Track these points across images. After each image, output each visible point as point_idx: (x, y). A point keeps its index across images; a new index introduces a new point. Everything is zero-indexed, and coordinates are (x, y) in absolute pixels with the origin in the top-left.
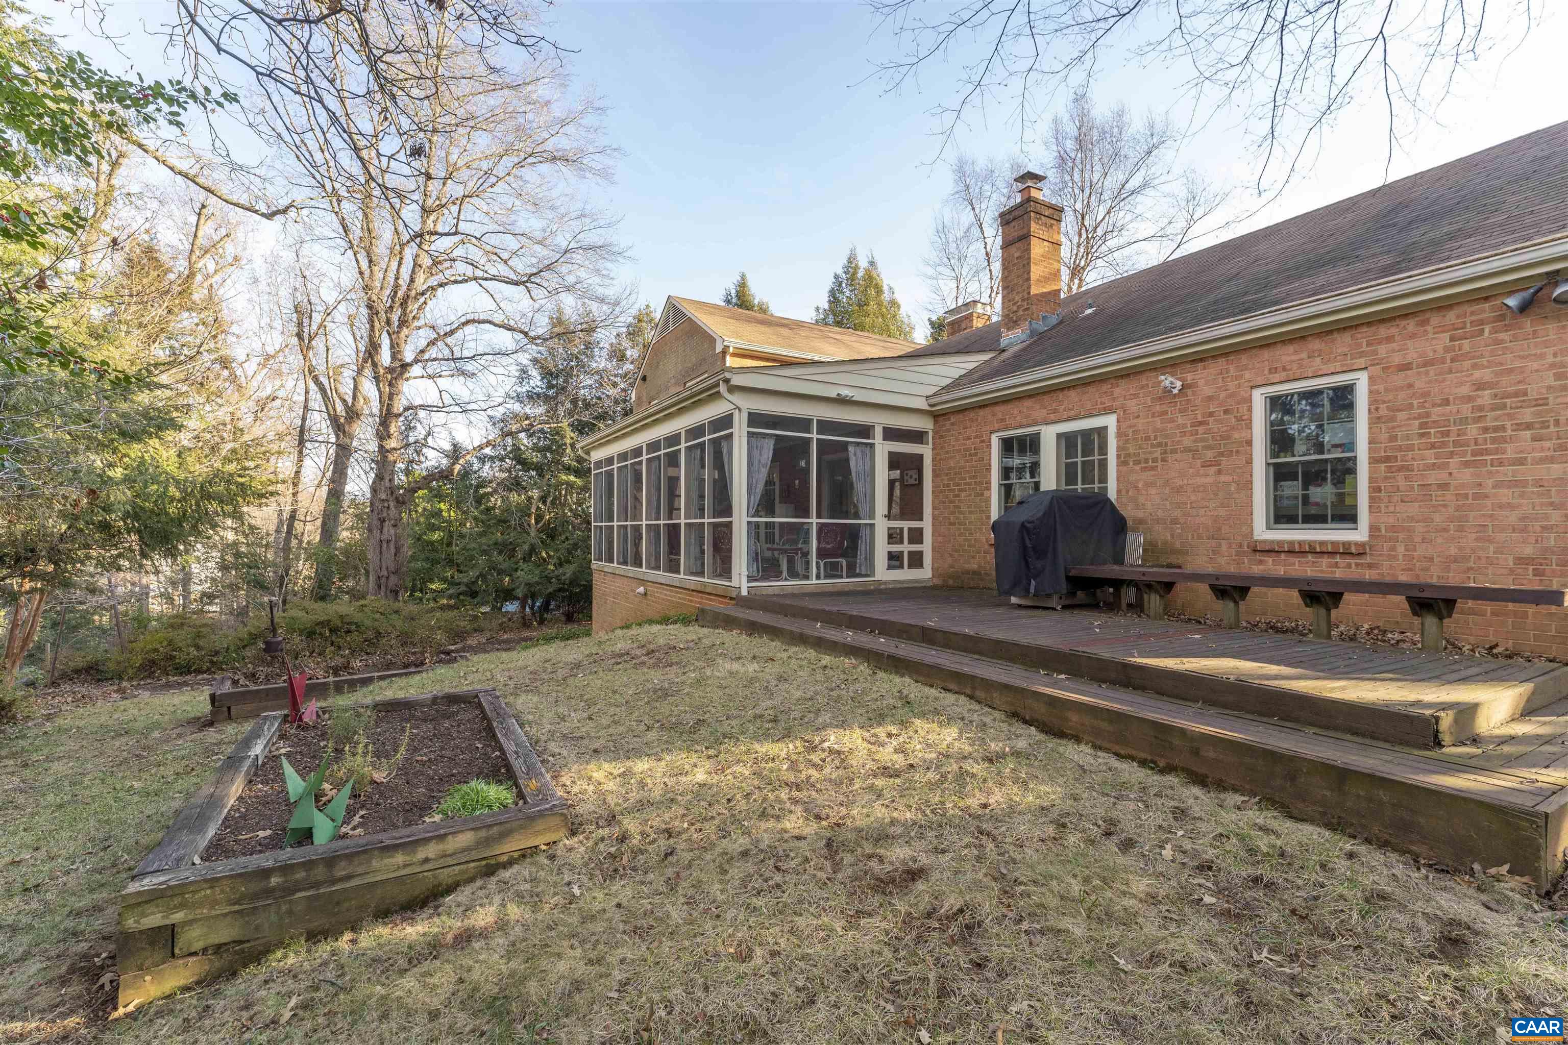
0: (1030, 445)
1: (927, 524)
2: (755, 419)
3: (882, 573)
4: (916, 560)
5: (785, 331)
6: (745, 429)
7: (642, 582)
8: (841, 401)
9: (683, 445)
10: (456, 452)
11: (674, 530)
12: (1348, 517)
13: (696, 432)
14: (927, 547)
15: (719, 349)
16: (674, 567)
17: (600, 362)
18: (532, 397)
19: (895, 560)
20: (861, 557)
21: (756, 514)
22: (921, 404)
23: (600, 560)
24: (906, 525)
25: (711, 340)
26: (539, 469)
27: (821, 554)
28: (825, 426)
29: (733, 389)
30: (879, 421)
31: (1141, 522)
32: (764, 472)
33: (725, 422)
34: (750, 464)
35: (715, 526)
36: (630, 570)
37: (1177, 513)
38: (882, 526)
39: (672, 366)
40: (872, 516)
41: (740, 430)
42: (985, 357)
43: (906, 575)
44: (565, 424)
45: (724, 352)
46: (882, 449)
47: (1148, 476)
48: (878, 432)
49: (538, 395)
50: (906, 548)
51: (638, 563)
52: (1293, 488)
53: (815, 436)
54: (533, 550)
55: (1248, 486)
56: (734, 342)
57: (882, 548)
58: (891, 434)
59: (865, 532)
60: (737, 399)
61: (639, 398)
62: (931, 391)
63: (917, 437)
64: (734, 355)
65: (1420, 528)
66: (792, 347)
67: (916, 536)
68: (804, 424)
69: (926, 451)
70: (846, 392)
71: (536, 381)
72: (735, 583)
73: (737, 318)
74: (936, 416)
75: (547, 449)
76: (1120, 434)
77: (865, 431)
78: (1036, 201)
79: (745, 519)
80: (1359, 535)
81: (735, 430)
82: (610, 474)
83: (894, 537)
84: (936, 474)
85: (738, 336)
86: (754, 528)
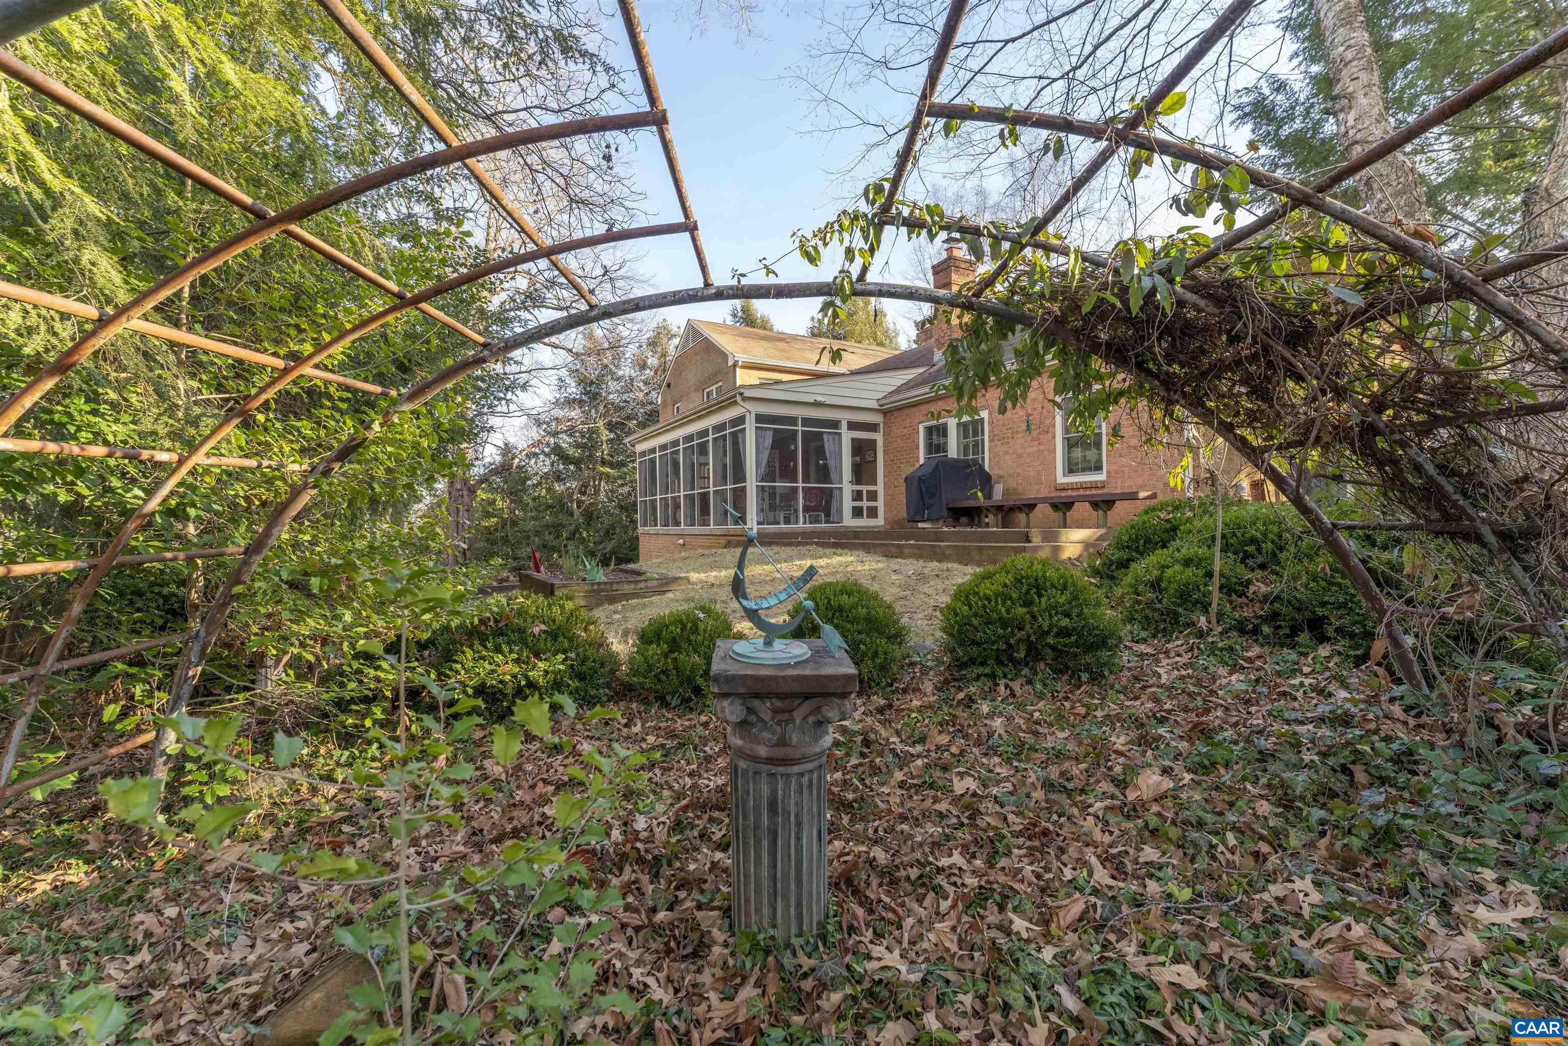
0: (943, 431)
1: (880, 488)
2: (760, 418)
3: (848, 521)
4: (873, 513)
5: (782, 345)
6: (754, 425)
7: (681, 536)
8: (817, 404)
9: (711, 437)
10: (507, 450)
11: (704, 497)
12: (1098, 468)
13: (719, 428)
14: (880, 504)
15: (730, 363)
16: (705, 523)
17: (626, 370)
18: (570, 402)
19: (857, 512)
20: (833, 510)
21: (763, 480)
22: (874, 405)
23: (645, 525)
24: (864, 488)
25: (724, 356)
26: (577, 462)
27: (806, 509)
28: (807, 422)
29: (745, 399)
30: (845, 417)
31: (1001, 477)
32: (767, 453)
33: (741, 420)
34: (757, 449)
35: (734, 490)
36: (672, 529)
37: (1019, 470)
38: (847, 488)
39: (692, 376)
40: (841, 482)
41: (750, 426)
42: (921, 370)
43: (864, 522)
44: (600, 424)
45: (735, 365)
46: (847, 437)
47: (1005, 448)
48: (844, 425)
49: (574, 400)
50: (865, 504)
51: (678, 524)
52: (1078, 453)
53: (800, 428)
54: (577, 530)
55: (1054, 451)
56: (742, 358)
57: (848, 504)
58: (852, 426)
59: (836, 493)
60: (747, 405)
61: (664, 401)
62: (880, 396)
63: (873, 427)
64: (743, 367)
65: (1126, 470)
66: (788, 358)
67: (873, 496)
68: (792, 420)
69: (879, 437)
70: (820, 398)
71: (573, 390)
72: (749, 525)
73: (744, 336)
74: (885, 413)
75: (584, 447)
76: (991, 423)
77: (835, 424)
78: (956, 259)
79: (755, 484)
80: (1101, 477)
81: (747, 426)
82: (653, 461)
83: (858, 496)
84: (886, 453)
85: (745, 351)
86: (761, 489)
